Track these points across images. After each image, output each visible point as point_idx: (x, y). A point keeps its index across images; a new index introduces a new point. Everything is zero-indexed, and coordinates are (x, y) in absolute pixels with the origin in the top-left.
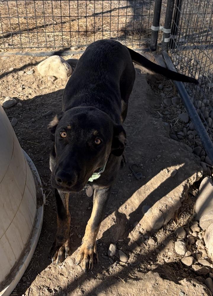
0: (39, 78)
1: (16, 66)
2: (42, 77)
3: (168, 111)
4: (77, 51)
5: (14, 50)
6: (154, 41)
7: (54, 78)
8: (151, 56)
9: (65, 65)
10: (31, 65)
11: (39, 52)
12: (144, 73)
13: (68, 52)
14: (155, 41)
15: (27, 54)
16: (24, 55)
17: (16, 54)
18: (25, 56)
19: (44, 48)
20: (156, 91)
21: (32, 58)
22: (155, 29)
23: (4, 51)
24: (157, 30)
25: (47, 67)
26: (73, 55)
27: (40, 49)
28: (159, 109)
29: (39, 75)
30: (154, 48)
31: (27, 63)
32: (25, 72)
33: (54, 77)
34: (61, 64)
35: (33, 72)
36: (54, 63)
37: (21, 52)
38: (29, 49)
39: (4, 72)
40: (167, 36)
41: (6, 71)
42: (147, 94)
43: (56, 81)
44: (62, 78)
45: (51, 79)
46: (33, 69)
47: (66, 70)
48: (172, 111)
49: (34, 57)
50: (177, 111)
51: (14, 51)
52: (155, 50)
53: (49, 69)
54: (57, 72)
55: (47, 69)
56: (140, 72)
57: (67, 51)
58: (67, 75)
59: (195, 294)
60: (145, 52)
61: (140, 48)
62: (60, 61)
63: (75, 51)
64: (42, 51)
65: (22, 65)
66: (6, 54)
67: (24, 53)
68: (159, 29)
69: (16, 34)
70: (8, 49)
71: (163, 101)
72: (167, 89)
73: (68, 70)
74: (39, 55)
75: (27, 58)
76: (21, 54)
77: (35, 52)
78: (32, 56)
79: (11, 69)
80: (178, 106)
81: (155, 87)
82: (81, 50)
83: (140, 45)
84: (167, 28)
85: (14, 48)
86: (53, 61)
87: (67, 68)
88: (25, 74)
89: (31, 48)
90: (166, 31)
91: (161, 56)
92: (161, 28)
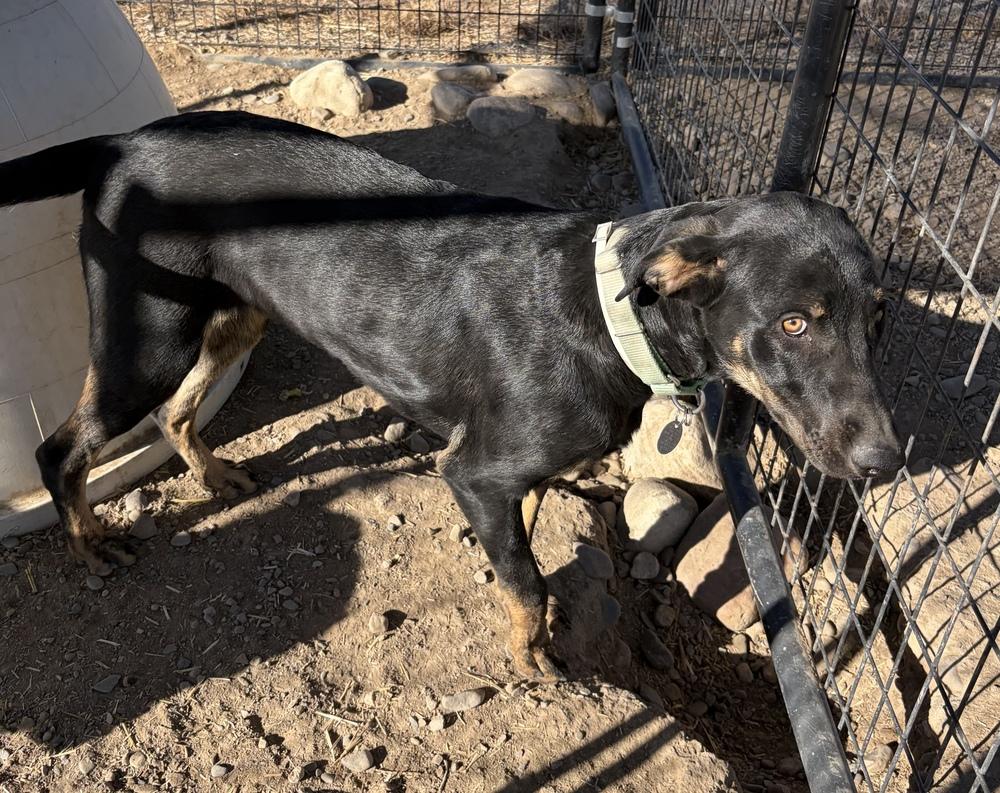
0: (290, 112)
1: (239, 84)
2: (299, 111)
3: (596, 200)
4: (393, 61)
5: (240, 49)
6: (592, 45)
7: (327, 113)
8: (580, 82)
9: (356, 83)
10: (276, 84)
11: (300, 58)
12: (555, 117)
13: (373, 63)
14: (595, 45)
15: (271, 62)
16: (263, 62)
17: (245, 60)
18: (266, 66)
19: (313, 51)
20: (579, 161)
21: (281, 71)
22: (595, 12)
23: (216, 50)
24: (599, 15)
25: (310, 86)
26: (384, 70)
27: (303, 51)
28: (576, 195)
29: (293, 105)
30: (592, 64)
31: (267, 81)
32: (259, 98)
33: (327, 110)
34: (345, 80)
35: (277, 98)
36: (329, 74)
37: (256, 55)
38: (276, 51)
39: (209, 94)
40: (625, 30)
41: (215, 94)
42: (552, 161)
43: (330, 121)
44: (345, 114)
45: (318, 115)
46: (281, 92)
47: (356, 94)
48: (607, 200)
49: (285, 70)
50: (619, 201)
51: (241, 53)
52: (594, 70)
53: (314, 91)
54: (335, 99)
55: (311, 90)
56: (545, 115)
57: (368, 61)
58: (360, 108)
59: (563, 510)
60: (567, 75)
61: (556, 65)
62: (343, 70)
63: (388, 60)
64: (308, 57)
65: (254, 84)
66: (221, 58)
67: (263, 58)
68: (604, 12)
69: (252, 22)
70: (225, 47)
71: (590, 180)
72: (609, 159)
73: (362, 95)
74: (299, 67)
75: (270, 72)
76: (256, 61)
77: (289, 58)
78: (281, 67)
79: (228, 90)
80: (625, 192)
81: (578, 152)
82: (406, 59)
83: (559, 57)
84: (624, 10)
85: (240, 46)
86: (327, 70)
87: (360, 91)
88: (260, 102)
89: (282, 48)
90: (622, 17)
91: (607, 83)
92: (609, 9)
